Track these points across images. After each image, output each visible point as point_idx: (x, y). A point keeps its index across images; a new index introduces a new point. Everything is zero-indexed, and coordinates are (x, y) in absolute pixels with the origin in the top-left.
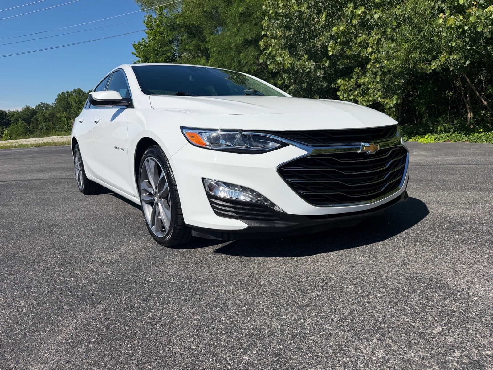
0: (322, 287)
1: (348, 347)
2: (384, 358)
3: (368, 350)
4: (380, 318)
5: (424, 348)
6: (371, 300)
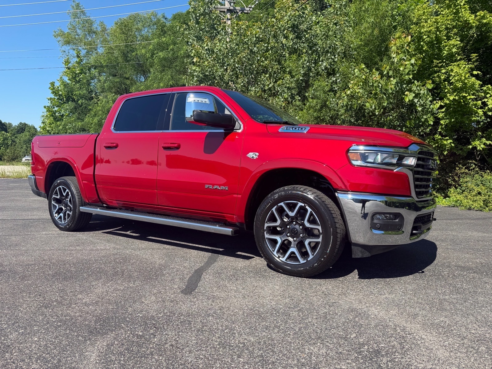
0: (275, 314)
1: (304, 349)
2: (326, 353)
3: (316, 350)
4: (319, 331)
5: (348, 345)
6: (310, 321)
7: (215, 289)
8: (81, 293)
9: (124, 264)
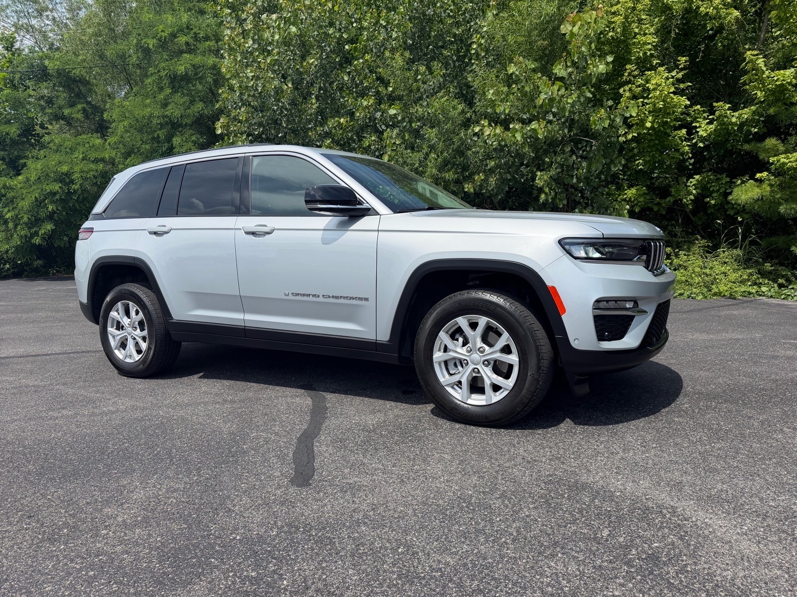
7: (346, 471)
8: (107, 502)
9: (165, 438)
